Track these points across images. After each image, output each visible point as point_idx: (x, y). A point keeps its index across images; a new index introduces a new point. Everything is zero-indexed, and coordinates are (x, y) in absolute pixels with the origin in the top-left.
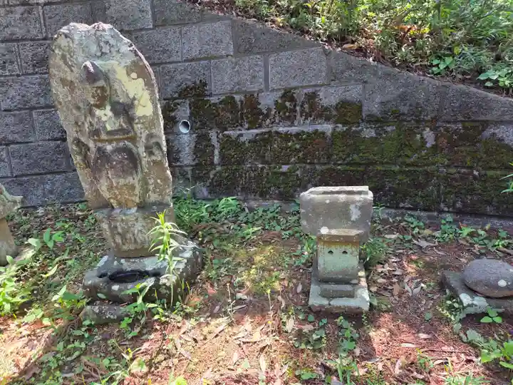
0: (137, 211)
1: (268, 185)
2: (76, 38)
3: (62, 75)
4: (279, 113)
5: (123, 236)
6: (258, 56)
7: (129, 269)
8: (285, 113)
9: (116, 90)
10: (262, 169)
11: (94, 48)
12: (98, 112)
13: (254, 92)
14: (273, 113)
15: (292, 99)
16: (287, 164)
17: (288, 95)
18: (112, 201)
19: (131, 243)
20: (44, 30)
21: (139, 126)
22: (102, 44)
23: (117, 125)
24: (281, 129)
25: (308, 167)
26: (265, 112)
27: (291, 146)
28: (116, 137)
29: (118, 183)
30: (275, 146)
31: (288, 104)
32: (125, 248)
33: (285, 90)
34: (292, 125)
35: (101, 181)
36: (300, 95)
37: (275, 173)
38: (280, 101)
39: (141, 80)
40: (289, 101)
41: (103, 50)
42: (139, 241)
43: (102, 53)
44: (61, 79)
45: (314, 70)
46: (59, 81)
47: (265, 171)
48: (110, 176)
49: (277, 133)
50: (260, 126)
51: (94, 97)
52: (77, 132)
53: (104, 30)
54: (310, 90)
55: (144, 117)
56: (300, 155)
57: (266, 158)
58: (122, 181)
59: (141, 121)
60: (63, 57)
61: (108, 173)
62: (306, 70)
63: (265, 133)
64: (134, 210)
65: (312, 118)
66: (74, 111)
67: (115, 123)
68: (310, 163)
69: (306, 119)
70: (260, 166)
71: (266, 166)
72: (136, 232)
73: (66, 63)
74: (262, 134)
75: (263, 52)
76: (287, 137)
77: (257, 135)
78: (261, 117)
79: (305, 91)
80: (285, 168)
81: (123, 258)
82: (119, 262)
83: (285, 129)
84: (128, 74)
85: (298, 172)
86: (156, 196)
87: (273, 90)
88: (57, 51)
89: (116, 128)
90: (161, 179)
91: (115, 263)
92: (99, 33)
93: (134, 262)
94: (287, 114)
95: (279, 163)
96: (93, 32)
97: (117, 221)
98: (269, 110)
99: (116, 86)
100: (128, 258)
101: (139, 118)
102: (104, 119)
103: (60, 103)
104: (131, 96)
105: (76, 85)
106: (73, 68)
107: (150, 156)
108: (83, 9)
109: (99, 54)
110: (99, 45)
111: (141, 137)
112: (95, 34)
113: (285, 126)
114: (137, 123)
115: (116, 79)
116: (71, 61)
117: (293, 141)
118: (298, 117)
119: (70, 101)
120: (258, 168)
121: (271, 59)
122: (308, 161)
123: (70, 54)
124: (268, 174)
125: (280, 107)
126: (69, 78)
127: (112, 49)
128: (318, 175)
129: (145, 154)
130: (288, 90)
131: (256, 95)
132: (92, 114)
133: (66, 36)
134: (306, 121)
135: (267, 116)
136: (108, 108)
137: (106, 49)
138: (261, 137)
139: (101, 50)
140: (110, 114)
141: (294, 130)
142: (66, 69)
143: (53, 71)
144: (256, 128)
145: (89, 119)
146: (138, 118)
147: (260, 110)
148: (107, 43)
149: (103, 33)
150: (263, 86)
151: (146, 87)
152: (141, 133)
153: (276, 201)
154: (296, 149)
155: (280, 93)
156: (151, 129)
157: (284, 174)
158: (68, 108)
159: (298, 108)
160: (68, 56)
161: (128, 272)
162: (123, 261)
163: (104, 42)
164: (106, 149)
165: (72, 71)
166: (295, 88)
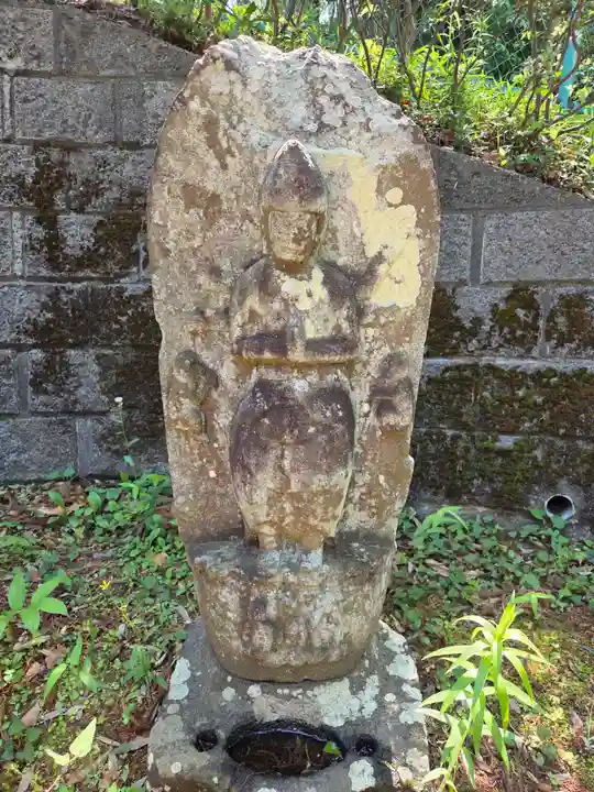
0: (325, 561)
1: (468, 474)
2: (255, 74)
3: (192, 175)
4: (501, 329)
5: (278, 626)
6: (463, 216)
7: (272, 717)
8: (512, 332)
9: (334, 231)
10: (455, 438)
11: (299, 112)
12: (289, 285)
13: (447, 283)
14: (486, 328)
15: (531, 305)
16: (512, 433)
17: (522, 295)
18: (266, 529)
19: (294, 646)
20: (8, 123)
21: (371, 332)
22: (323, 100)
23: (331, 325)
24: (500, 362)
25: (560, 443)
26: (468, 325)
27: (523, 399)
28: (326, 358)
29: (305, 485)
30: (486, 394)
31: (521, 313)
32: (276, 659)
33: (515, 285)
34: (527, 353)
35: (259, 477)
36: (547, 299)
37: (487, 450)
38: (502, 306)
39: (410, 210)
40: (523, 308)
41: (326, 119)
42: (317, 643)
43: (322, 126)
44: (186, 186)
45: (584, 250)
46: (178, 191)
47: (461, 444)
48: (286, 463)
49: (491, 368)
50: (454, 352)
51: (297, 240)
52: (194, 334)
53: (331, 66)
54: (572, 290)
55: (394, 309)
56: (545, 416)
57: (464, 418)
58: (319, 482)
59: (383, 320)
60: (210, 124)
61: (282, 456)
62: (566, 249)
63: (466, 367)
64: (317, 556)
65: (573, 346)
66: (203, 279)
67: (326, 321)
68: (564, 436)
69: (560, 344)
70: (450, 433)
71: (464, 434)
72: (317, 616)
73: (212, 142)
74: (458, 368)
75: (472, 209)
76: (513, 379)
77: (447, 369)
78: (457, 334)
79: (561, 290)
80: (507, 442)
81: (258, 682)
82: (242, 692)
83: (512, 363)
84: (380, 192)
85: (538, 453)
86: (363, 515)
87: (489, 283)
88: (194, 105)
89: (326, 335)
90: (387, 474)
91: (229, 693)
92: (317, 72)
93: (289, 698)
94: (519, 333)
95: (493, 429)
96: (301, 67)
97: (273, 586)
98: (477, 321)
99: (339, 221)
100: (269, 683)
101: (378, 312)
102: (304, 304)
103: (166, 253)
104: (371, 252)
105: (225, 206)
106: (229, 159)
107: (379, 414)
108: (96, 93)
109: (312, 127)
110: (314, 102)
111: (365, 365)
112: (307, 71)
113: (510, 357)
114: (369, 325)
115: (345, 200)
116: (229, 138)
117: (528, 388)
118: (540, 340)
119: (195, 251)
120: (445, 436)
121: (490, 225)
122: (562, 431)
123: (228, 119)
124: (467, 450)
125: (501, 318)
126: (210, 187)
127: (351, 119)
128: (583, 462)
129: (366, 407)
130: (521, 285)
131: (449, 291)
132: (266, 287)
133: (230, 66)
134: (560, 349)
135: (473, 333)
136: (318, 275)
137: (333, 116)
138: (456, 373)
139: (318, 118)
140: (321, 293)
141: (531, 365)
142: (206, 160)
143: (169, 161)
144: (445, 356)
145: (253, 301)
146: (375, 312)
147: (458, 320)
148: (337, 98)
149: (330, 73)
150: (467, 275)
151: (419, 231)
152: (370, 352)
153: (481, 509)
154: (535, 403)
155: (505, 291)
156: (400, 344)
157: (503, 453)
158: (184, 267)
159: (541, 323)
160: (224, 124)
161: (269, 725)
162: (254, 690)
163: (333, 97)
164: (290, 390)
165: (224, 166)
166: (538, 283)
